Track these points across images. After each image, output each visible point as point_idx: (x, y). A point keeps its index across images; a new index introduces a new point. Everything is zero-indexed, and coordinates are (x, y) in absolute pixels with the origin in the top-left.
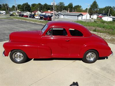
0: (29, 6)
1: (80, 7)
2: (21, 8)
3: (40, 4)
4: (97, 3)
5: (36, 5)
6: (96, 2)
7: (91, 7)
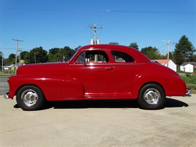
0: (44, 53)
1: (155, 50)
2: (27, 58)
3: (67, 49)
4: (189, 40)
5: (59, 50)
6: (187, 39)
7: (178, 48)
